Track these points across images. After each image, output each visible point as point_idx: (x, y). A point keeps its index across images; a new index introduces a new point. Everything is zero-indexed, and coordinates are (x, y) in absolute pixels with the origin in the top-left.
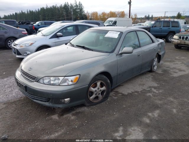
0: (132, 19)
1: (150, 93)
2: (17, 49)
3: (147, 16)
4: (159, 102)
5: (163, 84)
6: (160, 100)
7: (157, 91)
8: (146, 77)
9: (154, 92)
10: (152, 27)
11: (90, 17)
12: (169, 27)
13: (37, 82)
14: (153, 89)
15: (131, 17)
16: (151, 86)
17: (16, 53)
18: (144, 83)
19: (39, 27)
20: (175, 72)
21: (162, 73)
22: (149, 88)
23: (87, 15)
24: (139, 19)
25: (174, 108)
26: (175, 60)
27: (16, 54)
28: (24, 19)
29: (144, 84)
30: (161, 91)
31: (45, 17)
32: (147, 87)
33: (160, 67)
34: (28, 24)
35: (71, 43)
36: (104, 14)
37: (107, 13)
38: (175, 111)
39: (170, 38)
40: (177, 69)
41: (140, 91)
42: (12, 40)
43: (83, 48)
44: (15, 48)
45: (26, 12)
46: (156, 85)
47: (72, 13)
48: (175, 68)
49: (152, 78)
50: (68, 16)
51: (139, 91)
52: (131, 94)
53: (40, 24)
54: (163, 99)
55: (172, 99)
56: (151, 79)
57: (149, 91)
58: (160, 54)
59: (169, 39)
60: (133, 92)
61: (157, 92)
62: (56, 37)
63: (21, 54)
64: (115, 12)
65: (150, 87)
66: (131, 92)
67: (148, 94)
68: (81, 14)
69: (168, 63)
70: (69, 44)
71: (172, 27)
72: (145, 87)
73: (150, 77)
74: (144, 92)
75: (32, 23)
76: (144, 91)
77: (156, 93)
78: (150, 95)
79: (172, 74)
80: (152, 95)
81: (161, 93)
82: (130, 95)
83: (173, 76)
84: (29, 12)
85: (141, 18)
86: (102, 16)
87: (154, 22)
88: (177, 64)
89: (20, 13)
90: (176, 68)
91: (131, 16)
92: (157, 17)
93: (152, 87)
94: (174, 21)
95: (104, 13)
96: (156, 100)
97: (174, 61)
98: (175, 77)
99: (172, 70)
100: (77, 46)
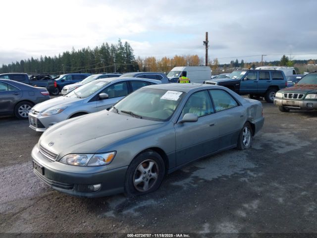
0: (211, 66)
1: (244, 177)
2: (38, 119)
3: (235, 61)
4: (259, 189)
5: (263, 165)
6: (260, 187)
7: (255, 174)
8: (238, 156)
9: (250, 176)
10: (243, 80)
11: (143, 66)
12: (269, 79)
13: (59, 161)
14: (249, 172)
15: (208, 64)
16: (247, 167)
17: (37, 126)
18: (236, 164)
19: (63, 83)
20: (280, 147)
21: (261, 148)
22: (243, 171)
23: (139, 63)
24: (222, 66)
25: (280, 197)
26: (280, 130)
27: (35, 126)
28: (36, 70)
29: (235, 166)
30: (260, 174)
31: (70, 66)
32: (240, 169)
33: (258, 140)
34: (47, 79)
35: (114, 108)
36: (165, 60)
37: (170, 59)
38: (281, 200)
39: (272, 96)
40: (283, 143)
41: (230, 175)
42: (25, 106)
43: (130, 114)
44: (34, 118)
45: (39, 60)
46: (253, 166)
47: (114, 59)
48: (280, 141)
49: (247, 156)
50: (108, 65)
51: (228, 176)
52: (217, 179)
53: (64, 78)
54: (264, 184)
55: (276, 185)
56: (245, 157)
57: (244, 175)
58: (253, 122)
59: (271, 98)
60: (219, 177)
61: (255, 176)
62: (98, 99)
63: (45, 125)
64: (183, 58)
65: (245, 169)
66: (217, 177)
67: (242, 179)
68: (128, 62)
69: (270, 134)
70: (112, 108)
71: (273, 79)
72: (237, 170)
73: (243, 155)
74: (235, 177)
75: (53, 77)
76: (236, 175)
77: (253, 177)
78: (245, 181)
79: (276, 150)
80: (248, 180)
81: (261, 177)
82: (216, 181)
83: (278, 153)
84: (44, 60)
85: (225, 65)
86: (162, 63)
87: (246, 72)
88: (283, 135)
89: (29, 60)
90: (283, 141)
91: (208, 62)
92: (250, 63)
93: (248, 169)
94: (275, 71)
95: (166, 58)
96: (254, 186)
97: (278, 132)
98: (281, 154)
99: (275, 144)
100: (122, 111)
